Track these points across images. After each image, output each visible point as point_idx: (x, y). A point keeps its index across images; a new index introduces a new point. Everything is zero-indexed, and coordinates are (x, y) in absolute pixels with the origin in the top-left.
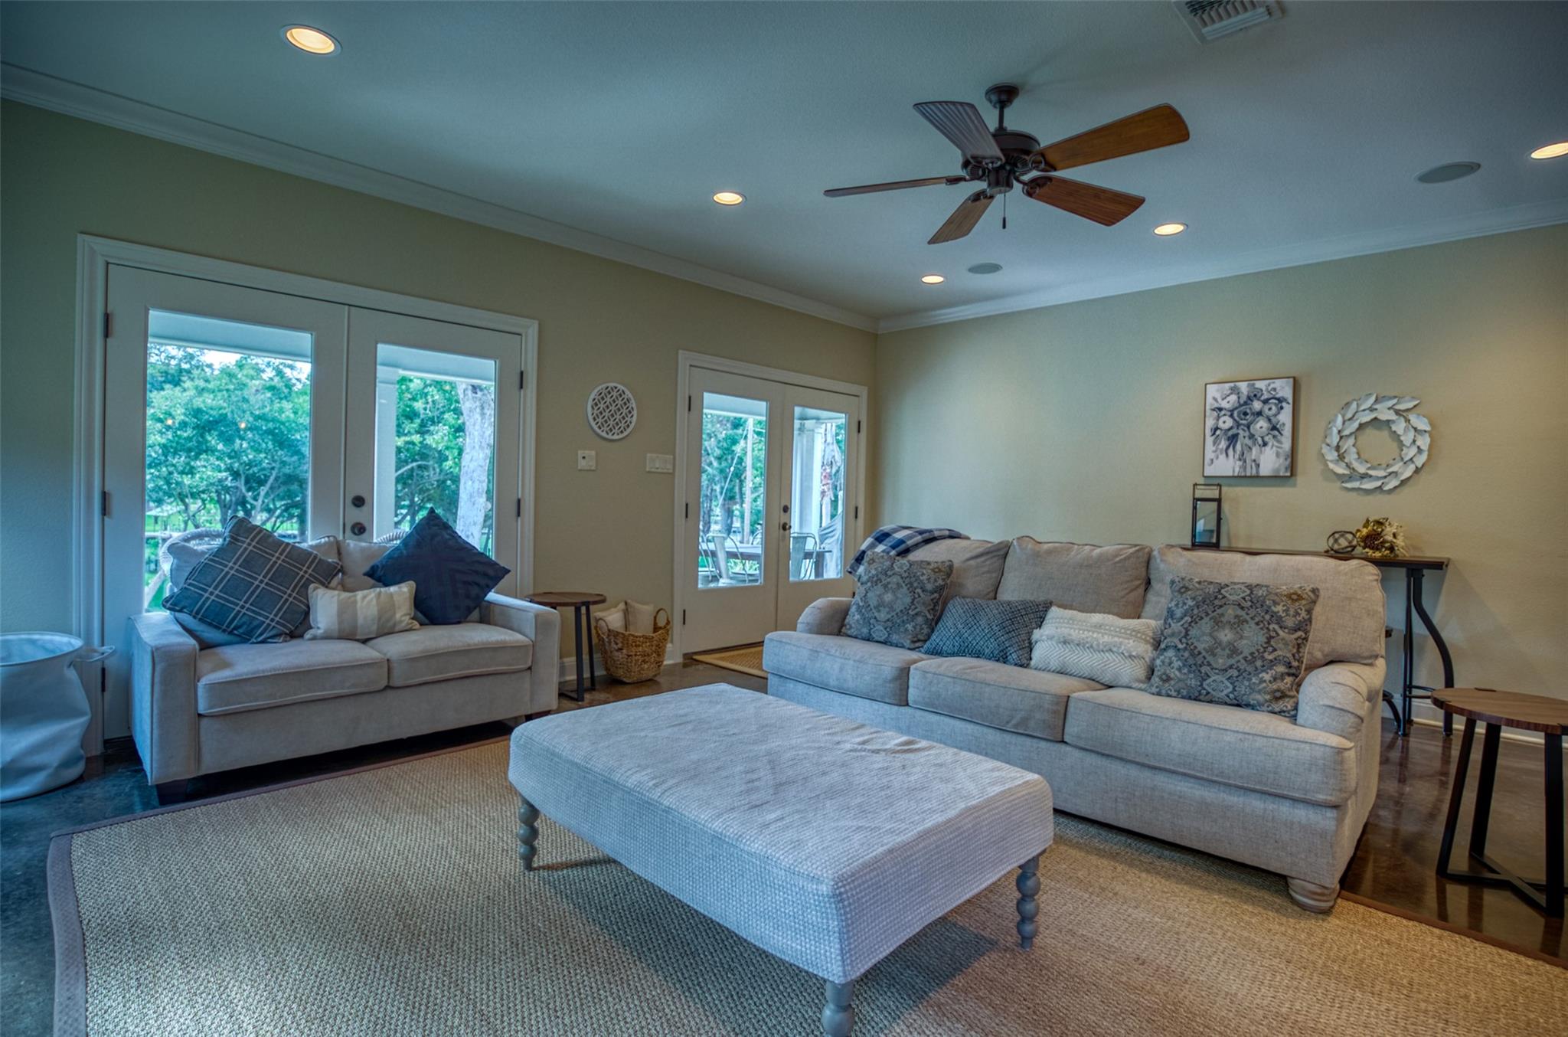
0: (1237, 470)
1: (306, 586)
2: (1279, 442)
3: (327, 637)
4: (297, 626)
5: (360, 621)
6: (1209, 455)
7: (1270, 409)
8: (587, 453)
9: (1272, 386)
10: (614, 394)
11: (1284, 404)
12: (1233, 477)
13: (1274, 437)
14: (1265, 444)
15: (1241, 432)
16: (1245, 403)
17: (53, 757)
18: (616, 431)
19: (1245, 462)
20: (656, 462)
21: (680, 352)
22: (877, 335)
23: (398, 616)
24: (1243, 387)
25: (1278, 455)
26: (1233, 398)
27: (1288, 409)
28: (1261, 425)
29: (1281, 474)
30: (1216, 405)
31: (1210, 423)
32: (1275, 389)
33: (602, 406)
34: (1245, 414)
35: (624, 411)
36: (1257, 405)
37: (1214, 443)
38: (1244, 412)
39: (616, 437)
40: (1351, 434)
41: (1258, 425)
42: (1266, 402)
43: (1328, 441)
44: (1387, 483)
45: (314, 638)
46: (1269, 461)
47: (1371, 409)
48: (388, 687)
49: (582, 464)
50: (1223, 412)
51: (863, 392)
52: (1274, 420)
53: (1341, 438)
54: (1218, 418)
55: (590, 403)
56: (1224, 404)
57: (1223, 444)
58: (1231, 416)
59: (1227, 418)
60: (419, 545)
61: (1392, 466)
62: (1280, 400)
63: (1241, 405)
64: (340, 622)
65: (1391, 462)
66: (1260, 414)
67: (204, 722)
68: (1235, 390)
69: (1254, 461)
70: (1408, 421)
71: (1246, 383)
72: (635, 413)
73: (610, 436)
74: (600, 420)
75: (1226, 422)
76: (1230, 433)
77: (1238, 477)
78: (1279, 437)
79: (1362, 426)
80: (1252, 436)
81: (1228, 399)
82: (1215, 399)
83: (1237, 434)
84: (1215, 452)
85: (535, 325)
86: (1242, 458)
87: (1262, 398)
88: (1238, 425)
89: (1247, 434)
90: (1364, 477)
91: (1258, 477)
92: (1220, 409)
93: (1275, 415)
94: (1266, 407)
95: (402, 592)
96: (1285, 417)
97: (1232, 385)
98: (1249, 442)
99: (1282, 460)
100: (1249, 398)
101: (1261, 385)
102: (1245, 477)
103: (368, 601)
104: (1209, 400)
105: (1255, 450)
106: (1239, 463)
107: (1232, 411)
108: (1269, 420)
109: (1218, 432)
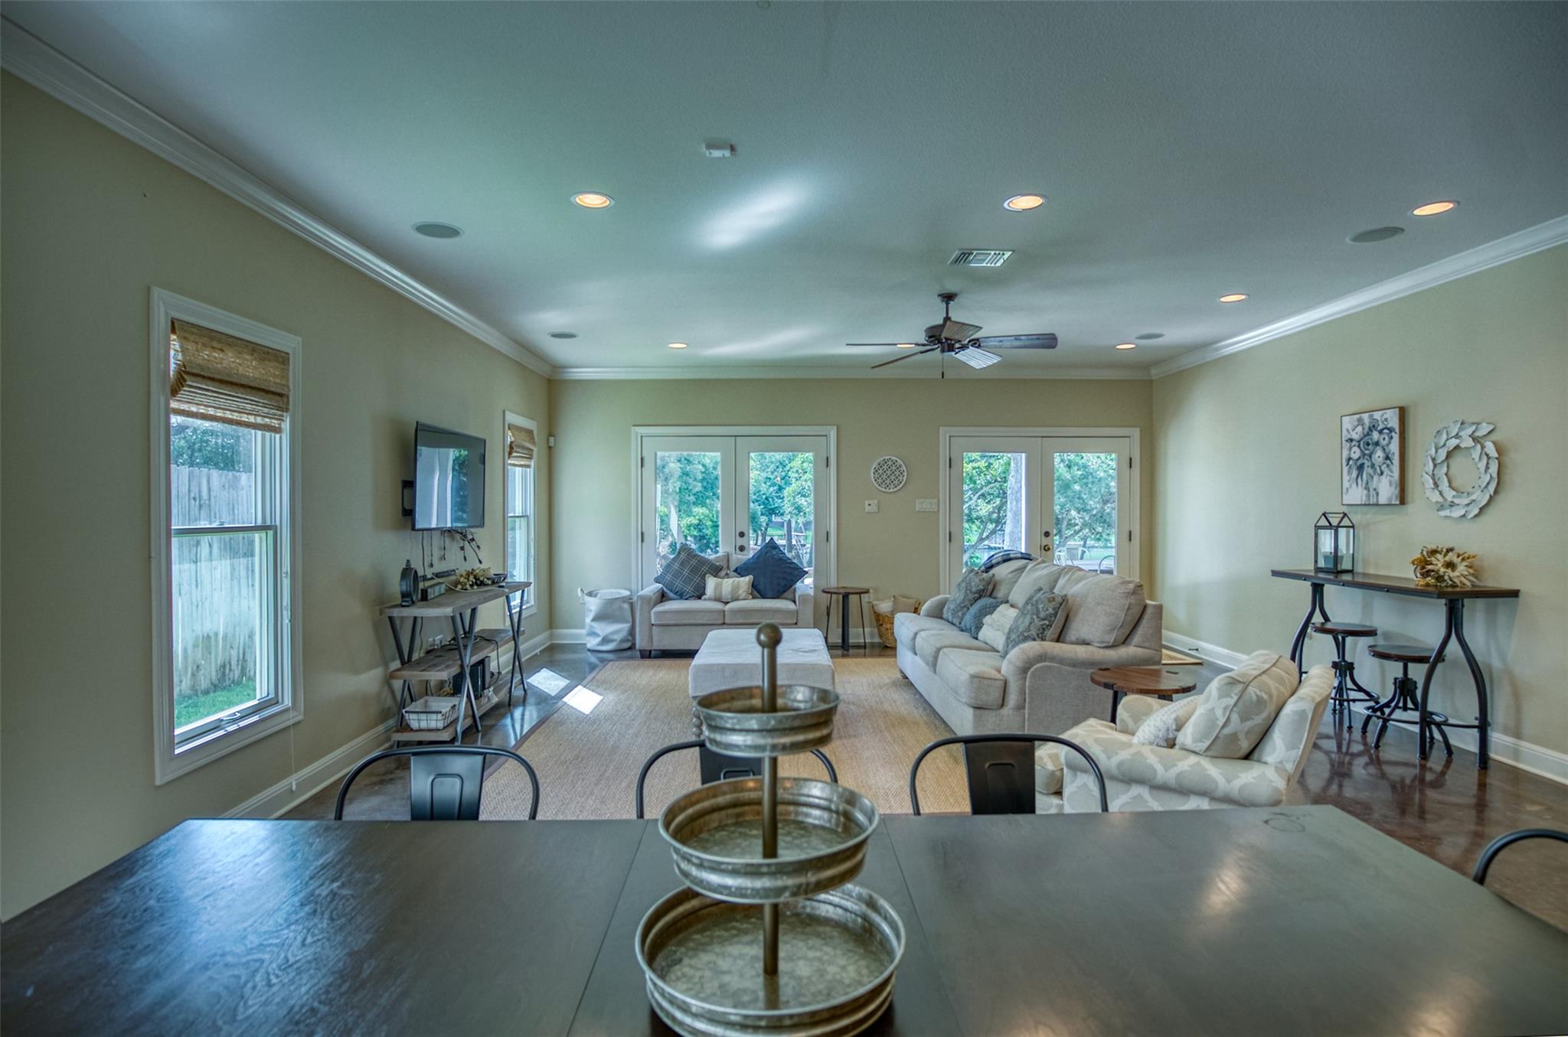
0: (1364, 498)
1: (704, 575)
2: (1391, 471)
3: (710, 599)
4: (699, 594)
5: (723, 593)
6: (1346, 484)
7: (1384, 439)
8: (871, 502)
9: (1385, 416)
10: (890, 463)
11: (1393, 434)
12: (1361, 505)
13: (1388, 466)
14: (1382, 473)
15: (1366, 461)
16: (1368, 434)
17: (618, 637)
18: (892, 486)
19: (1369, 491)
20: (923, 505)
21: (941, 428)
22: (1152, 381)
23: (740, 592)
24: (1365, 416)
25: (1391, 485)
26: (1359, 429)
27: (1396, 437)
28: (1379, 454)
29: (1393, 502)
30: (1349, 437)
31: (1345, 453)
32: (1386, 420)
33: (881, 471)
34: (1368, 444)
35: (897, 473)
36: (1375, 436)
37: (1349, 472)
38: (1367, 444)
39: (891, 490)
40: (1443, 462)
41: (1377, 456)
42: (1381, 432)
43: (1426, 469)
44: (1470, 512)
45: (705, 599)
46: (1386, 489)
47: (1457, 436)
48: (724, 624)
49: (868, 509)
50: (1354, 443)
51: (1136, 433)
52: (1387, 450)
53: (1435, 466)
54: (1350, 448)
55: (872, 471)
56: (1356, 437)
57: (1355, 473)
58: (1359, 446)
59: (1355, 449)
60: (758, 557)
61: (1473, 493)
62: (1391, 430)
63: (1365, 436)
64: (715, 593)
65: (1471, 490)
66: (1377, 444)
67: (654, 627)
68: (1360, 422)
69: (1375, 489)
70: (1483, 447)
71: (1367, 414)
72: (905, 474)
73: (887, 490)
74: (880, 481)
75: (1356, 453)
76: (1359, 463)
77: (1365, 505)
78: (1391, 466)
79: (1449, 455)
80: (1373, 466)
81: (1357, 430)
82: (1348, 431)
83: (1363, 464)
84: (1349, 481)
85: (835, 428)
86: (1367, 488)
87: (1379, 428)
88: (1364, 455)
89: (1369, 464)
90: (1452, 505)
91: (1377, 505)
92: (1351, 440)
93: (1388, 445)
94: (1382, 437)
95: (746, 581)
96: (1394, 447)
97: (1358, 416)
98: (1370, 471)
99: (1394, 486)
100: (1370, 429)
101: (1377, 415)
102: (1369, 505)
103: (728, 584)
104: (1344, 432)
105: (1376, 478)
106: (1365, 492)
107: (1359, 441)
108: (1384, 449)
109: (1351, 462)
